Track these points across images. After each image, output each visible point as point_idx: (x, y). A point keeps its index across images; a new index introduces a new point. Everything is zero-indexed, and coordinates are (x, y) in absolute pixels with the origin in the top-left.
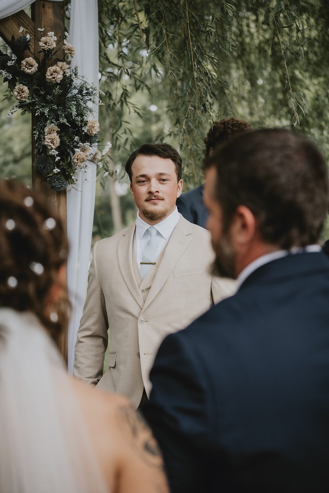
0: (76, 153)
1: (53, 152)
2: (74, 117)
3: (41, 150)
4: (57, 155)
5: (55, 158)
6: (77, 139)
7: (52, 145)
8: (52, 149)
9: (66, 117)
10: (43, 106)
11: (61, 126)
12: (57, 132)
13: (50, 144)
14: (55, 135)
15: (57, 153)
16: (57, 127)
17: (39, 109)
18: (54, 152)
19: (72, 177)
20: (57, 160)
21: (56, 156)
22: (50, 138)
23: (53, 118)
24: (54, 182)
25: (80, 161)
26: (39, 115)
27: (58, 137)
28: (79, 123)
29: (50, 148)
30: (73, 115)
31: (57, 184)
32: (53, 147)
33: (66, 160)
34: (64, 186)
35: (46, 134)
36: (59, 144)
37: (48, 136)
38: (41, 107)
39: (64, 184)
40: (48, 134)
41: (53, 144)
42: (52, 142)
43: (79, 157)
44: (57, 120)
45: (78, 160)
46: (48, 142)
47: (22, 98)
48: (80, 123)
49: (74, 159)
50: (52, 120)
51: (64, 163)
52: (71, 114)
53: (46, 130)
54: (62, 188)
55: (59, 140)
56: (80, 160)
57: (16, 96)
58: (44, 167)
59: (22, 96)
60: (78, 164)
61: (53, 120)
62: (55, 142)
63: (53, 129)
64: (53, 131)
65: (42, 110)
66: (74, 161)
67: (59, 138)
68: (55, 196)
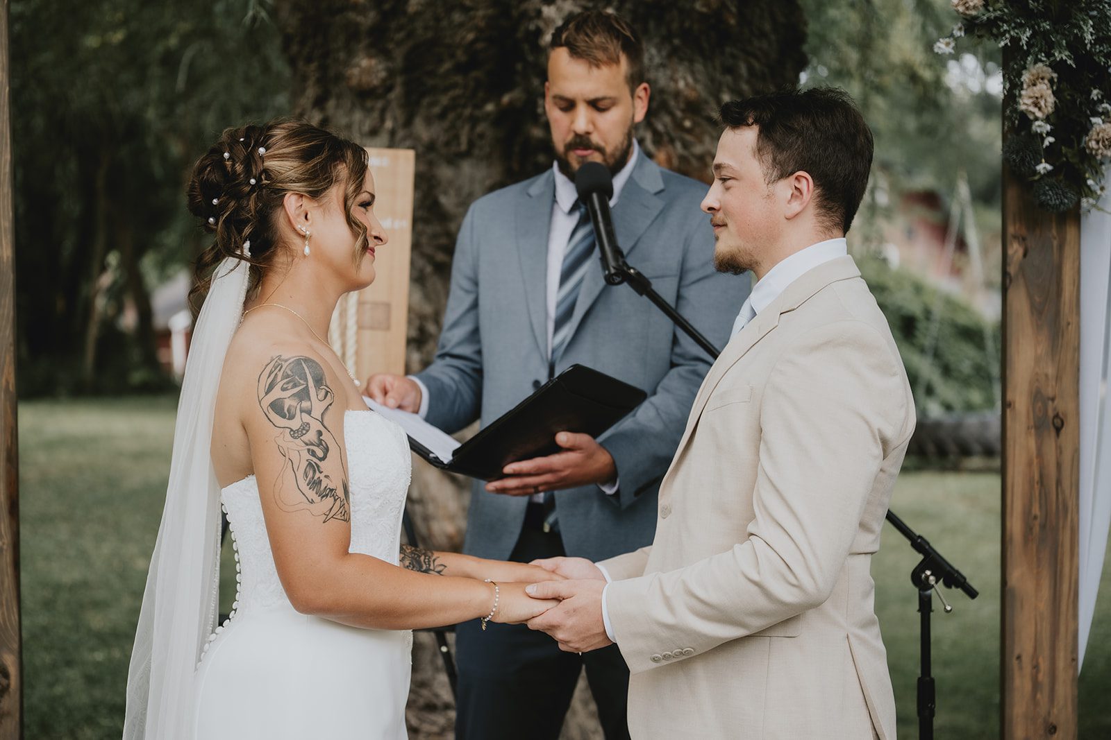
0: (1095, 126)
1: (1039, 126)
2: (1089, 46)
3: (1017, 122)
4: (1048, 134)
5: (1043, 139)
6: (1097, 95)
7: (1036, 110)
8: (1037, 119)
9: (1069, 47)
10: (1020, 26)
11: (1057, 66)
12: (1051, 81)
13: (1032, 109)
14: (1044, 89)
15: (1048, 127)
16: (1050, 70)
17: (1009, 32)
18: (1042, 127)
19: (1086, 182)
20: (1046, 143)
21: (1044, 135)
22: (1032, 95)
23: (1040, 51)
24: (1045, 194)
25: (1103, 146)
26: (1009, 44)
27: (1050, 92)
28: (1101, 58)
29: (1031, 117)
30: (1086, 42)
31: (1051, 198)
32: (1039, 114)
33: (1076, 145)
34: (1066, 201)
35: (1025, 86)
36: (1052, 108)
37: (1029, 90)
38: (1014, 28)
39: (1066, 198)
40: (1029, 86)
41: (1040, 109)
42: (1036, 105)
43: (1101, 135)
44: (1049, 55)
45: (1098, 142)
46: (1026, 104)
47: (967, 8)
48: (1103, 60)
49: (1090, 140)
50: (1037, 56)
51: (1070, 150)
52: (1083, 39)
53: (1026, 77)
54: (1062, 206)
55: (1051, 99)
56: (1103, 141)
57: (956, 6)
58: (1023, 160)
59: (967, 5)
60: (1100, 151)
61: (1042, 56)
62: (1042, 103)
63: (1041, 76)
64: (1043, 79)
65: (1017, 34)
66: (1090, 145)
67: (1052, 96)
68: (1054, 225)
